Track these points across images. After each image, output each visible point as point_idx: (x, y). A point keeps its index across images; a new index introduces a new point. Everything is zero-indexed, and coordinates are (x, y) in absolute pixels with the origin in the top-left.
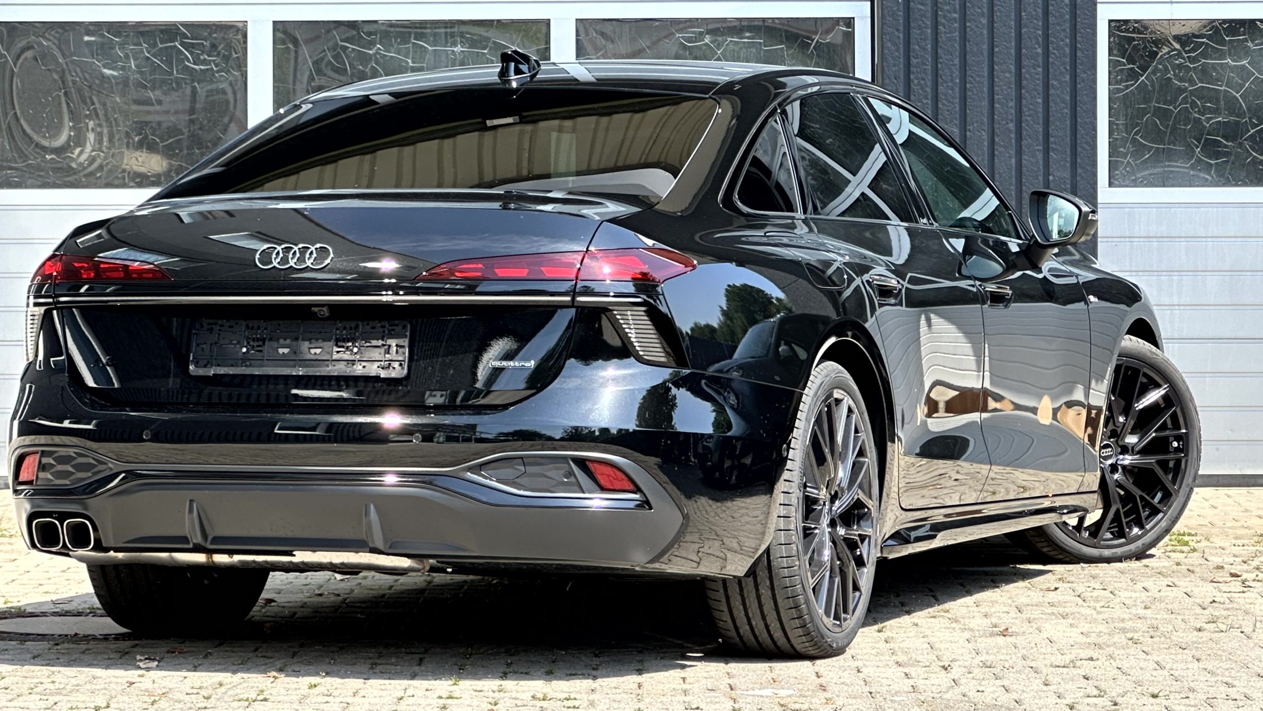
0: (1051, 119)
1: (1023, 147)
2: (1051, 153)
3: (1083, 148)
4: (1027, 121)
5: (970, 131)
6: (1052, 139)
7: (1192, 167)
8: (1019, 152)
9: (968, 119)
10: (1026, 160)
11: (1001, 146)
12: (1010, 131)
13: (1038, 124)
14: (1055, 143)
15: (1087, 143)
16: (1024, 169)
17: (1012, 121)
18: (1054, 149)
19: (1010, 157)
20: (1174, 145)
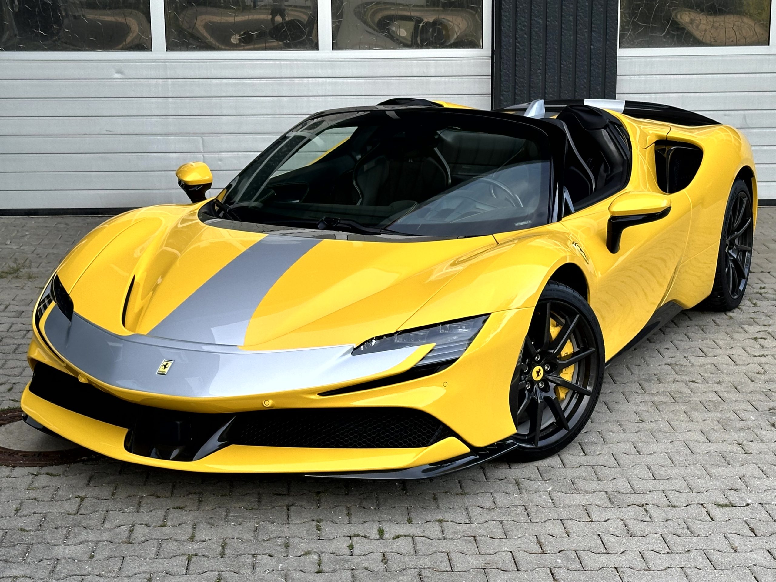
0: (593, 14)
1: (578, 30)
2: (593, 33)
3: (611, 31)
4: (580, 16)
5: (549, 22)
6: (593, 26)
7: (665, 36)
8: (576, 33)
9: (548, 14)
10: (579, 38)
11: (565, 30)
12: (571, 21)
13: (586, 17)
14: (595, 28)
15: (613, 27)
16: (578, 42)
17: (571, 15)
18: (594, 31)
19: (570, 36)
20: (655, 24)
